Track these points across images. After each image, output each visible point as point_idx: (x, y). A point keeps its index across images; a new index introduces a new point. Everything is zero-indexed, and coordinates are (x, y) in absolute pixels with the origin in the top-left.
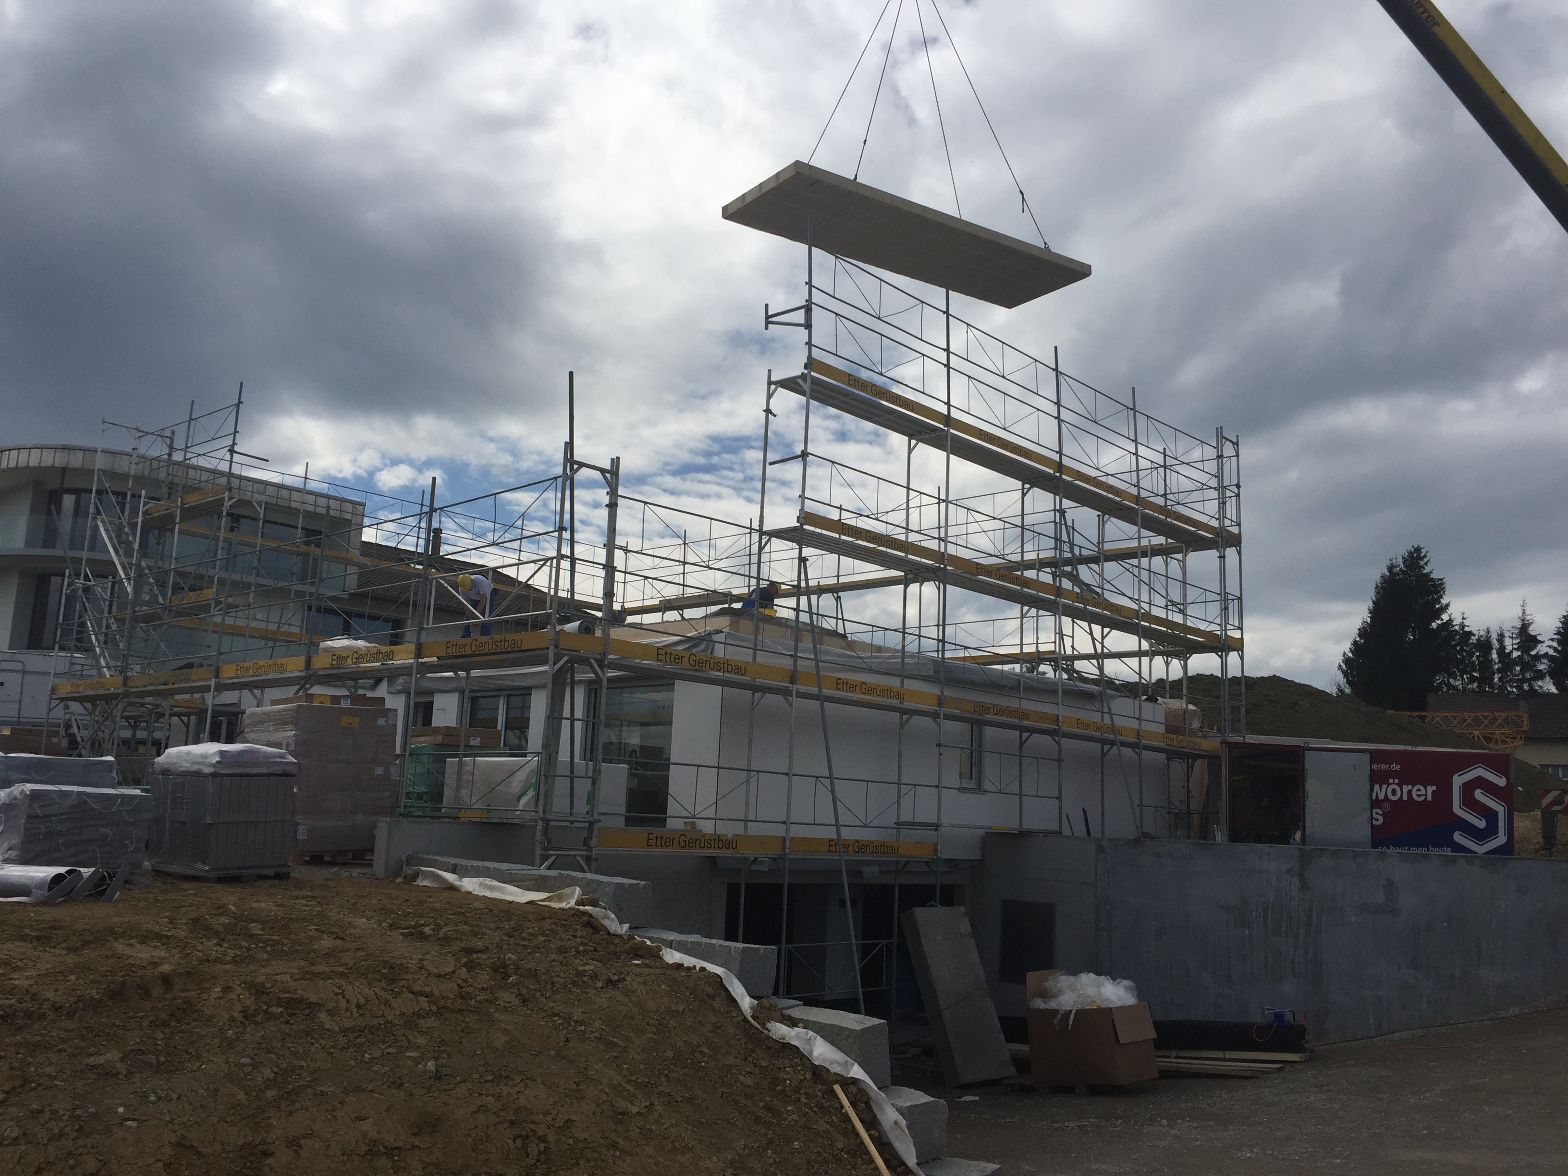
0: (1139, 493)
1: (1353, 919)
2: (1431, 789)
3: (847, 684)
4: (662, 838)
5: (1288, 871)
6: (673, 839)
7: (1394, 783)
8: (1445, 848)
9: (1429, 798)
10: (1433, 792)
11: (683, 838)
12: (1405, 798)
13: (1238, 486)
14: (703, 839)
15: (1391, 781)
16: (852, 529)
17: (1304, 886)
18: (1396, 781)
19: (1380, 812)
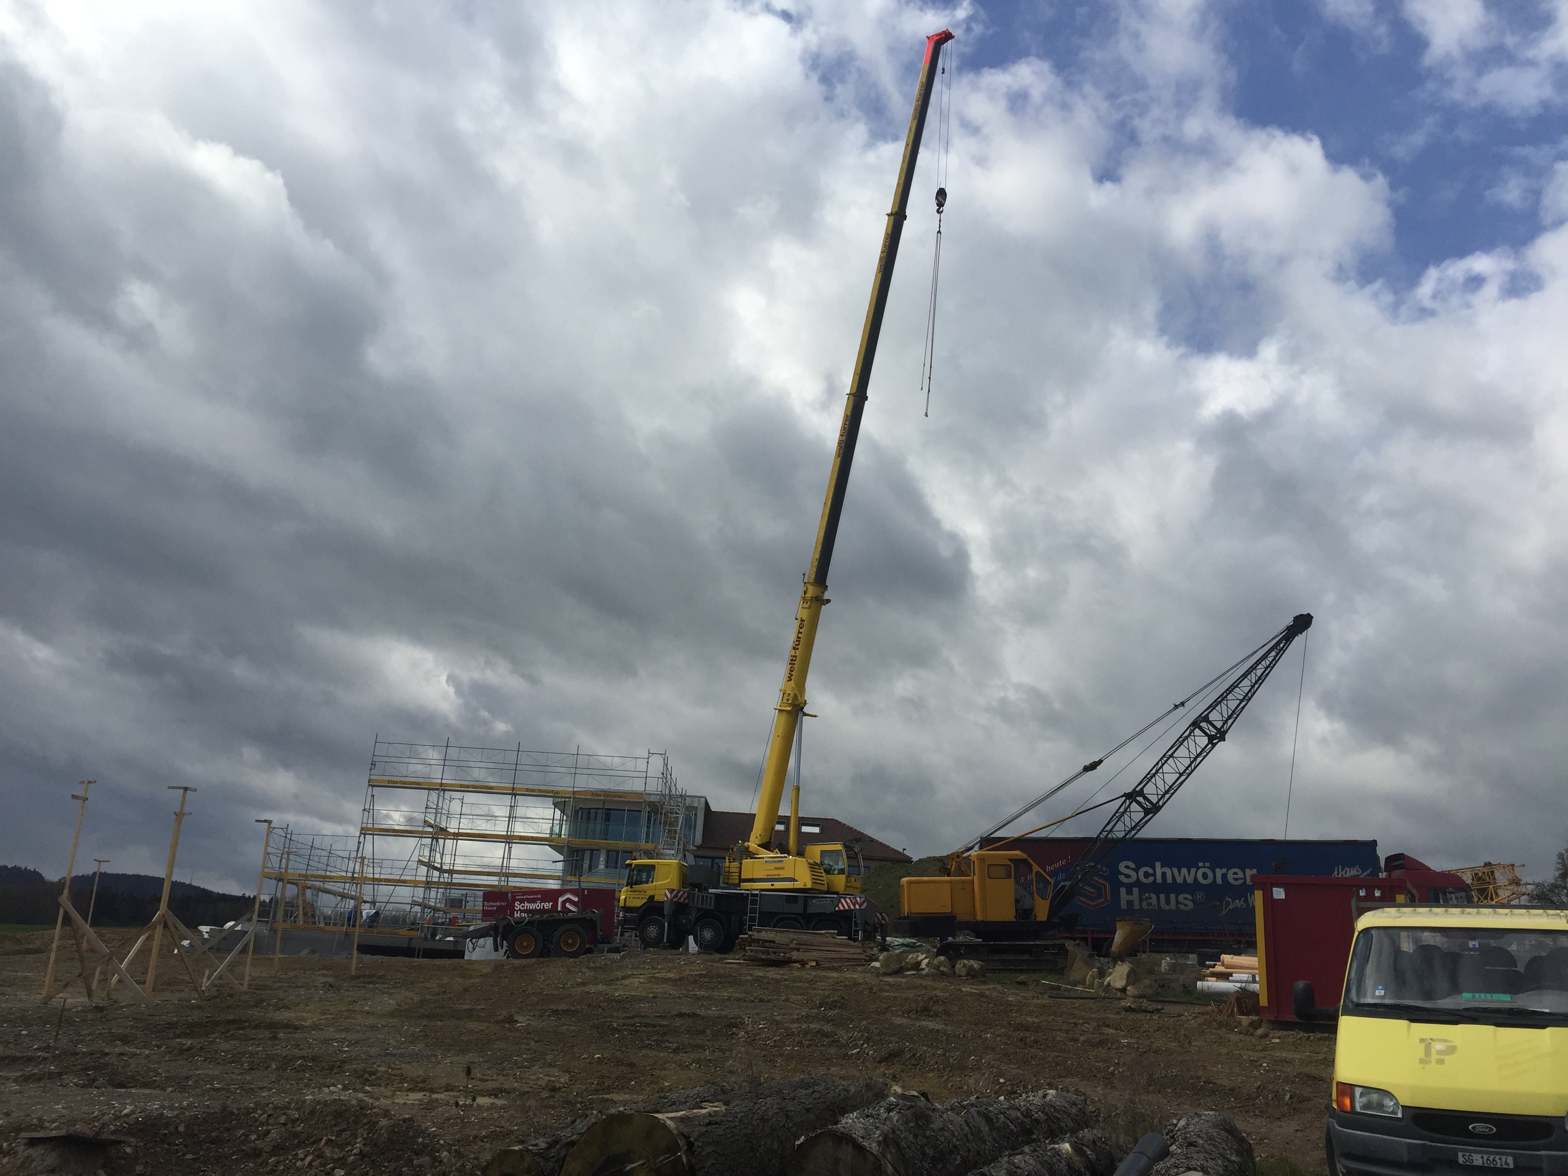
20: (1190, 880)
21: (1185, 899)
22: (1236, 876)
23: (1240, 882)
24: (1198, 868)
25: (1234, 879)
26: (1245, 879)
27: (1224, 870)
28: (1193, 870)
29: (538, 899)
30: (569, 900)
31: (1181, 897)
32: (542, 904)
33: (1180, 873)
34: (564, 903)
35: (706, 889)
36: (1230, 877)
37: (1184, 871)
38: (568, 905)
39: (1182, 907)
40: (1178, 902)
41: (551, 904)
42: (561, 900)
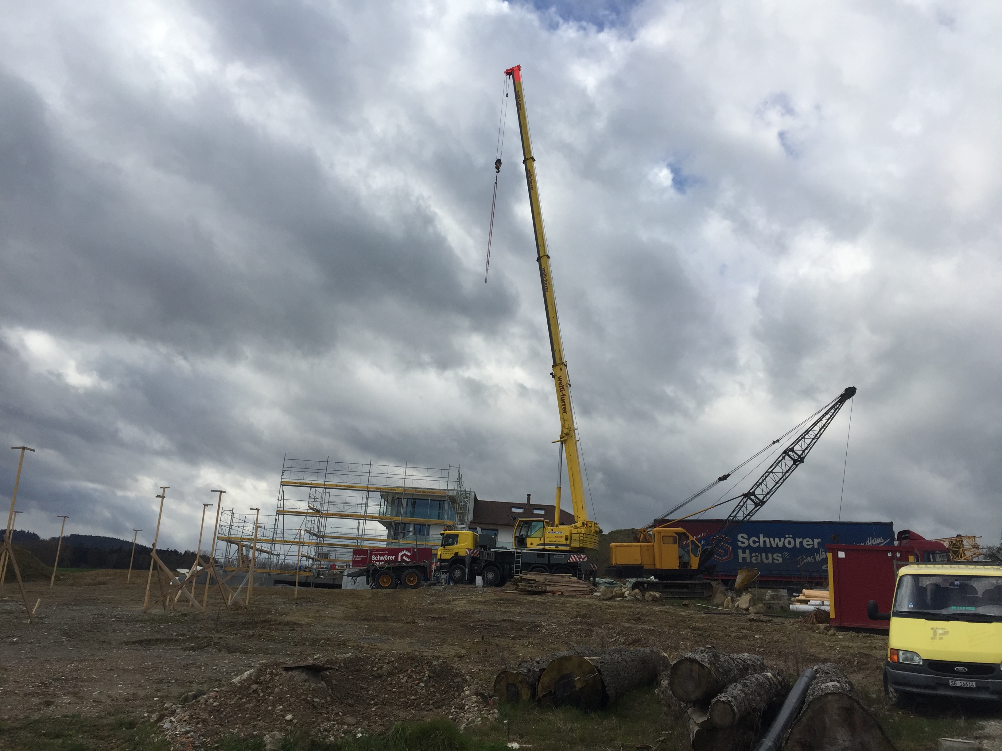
20: (780, 545)
21: (778, 556)
22: (808, 543)
23: (811, 546)
24: (785, 538)
25: (807, 545)
26: (813, 545)
27: (801, 540)
28: (782, 539)
29: (386, 554)
30: (405, 555)
31: (775, 555)
32: (389, 557)
33: (774, 541)
34: (402, 556)
35: (489, 549)
36: (805, 544)
37: (777, 540)
38: (404, 558)
39: (776, 561)
40: (773, 559)
41: (394, 557)
42: (400, 554)
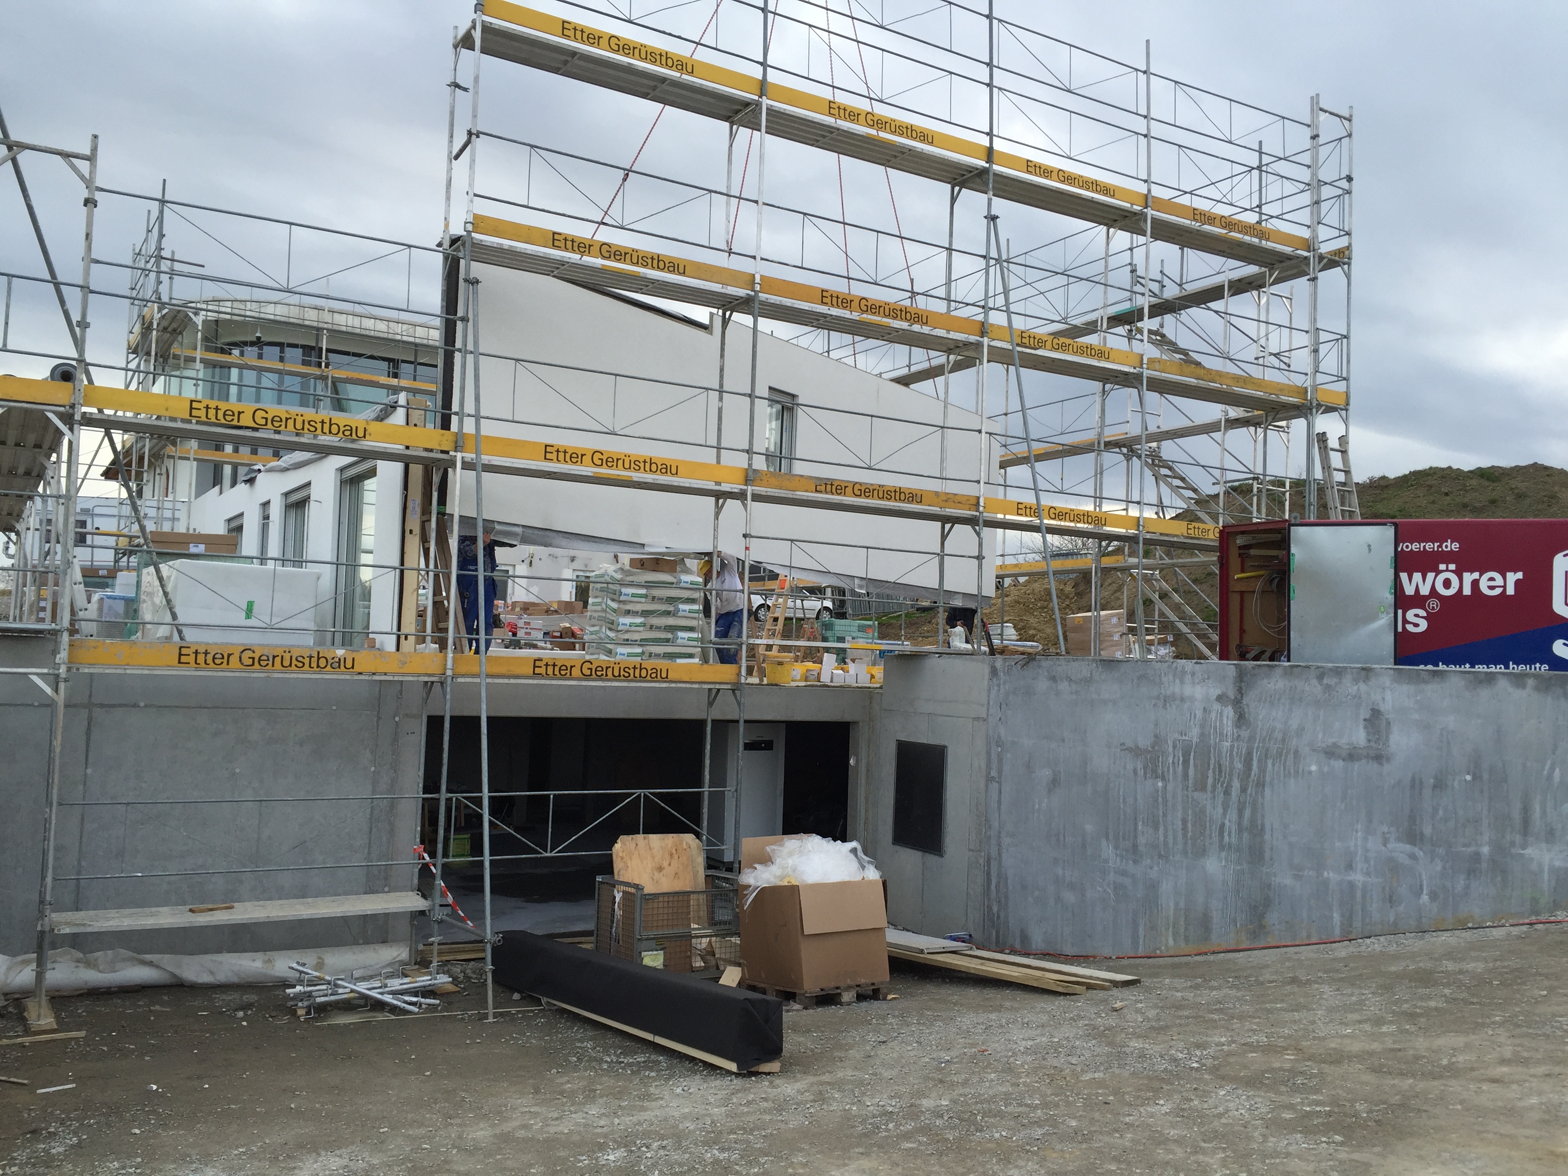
0: (1149, 191)
1: (1314, 768)
2: (1513, 577)
3: (565, 452)
4: (206, 653)
5: (1219, 698)
6: (229, 655)
7: (1447, 570)
8: (1538, 665)
9: (1510, 591)
10: (1517, 583)
11: (249, 654)
12: (1467, 591)
13: (1349, 179)
14: (287, 657)
15: (1442, 567)
16: (573, 241)
17: (1241, 719)
18: (1452, 567)
19: (1422, 613)
